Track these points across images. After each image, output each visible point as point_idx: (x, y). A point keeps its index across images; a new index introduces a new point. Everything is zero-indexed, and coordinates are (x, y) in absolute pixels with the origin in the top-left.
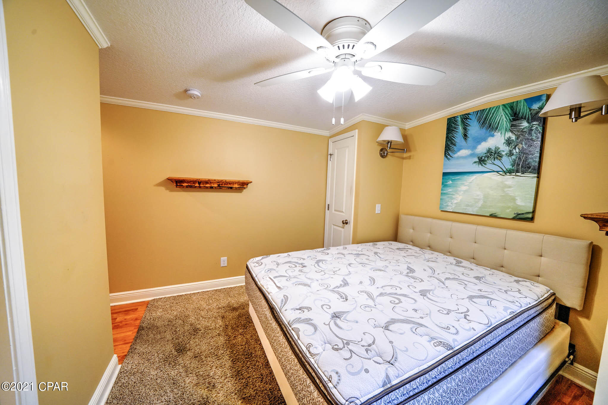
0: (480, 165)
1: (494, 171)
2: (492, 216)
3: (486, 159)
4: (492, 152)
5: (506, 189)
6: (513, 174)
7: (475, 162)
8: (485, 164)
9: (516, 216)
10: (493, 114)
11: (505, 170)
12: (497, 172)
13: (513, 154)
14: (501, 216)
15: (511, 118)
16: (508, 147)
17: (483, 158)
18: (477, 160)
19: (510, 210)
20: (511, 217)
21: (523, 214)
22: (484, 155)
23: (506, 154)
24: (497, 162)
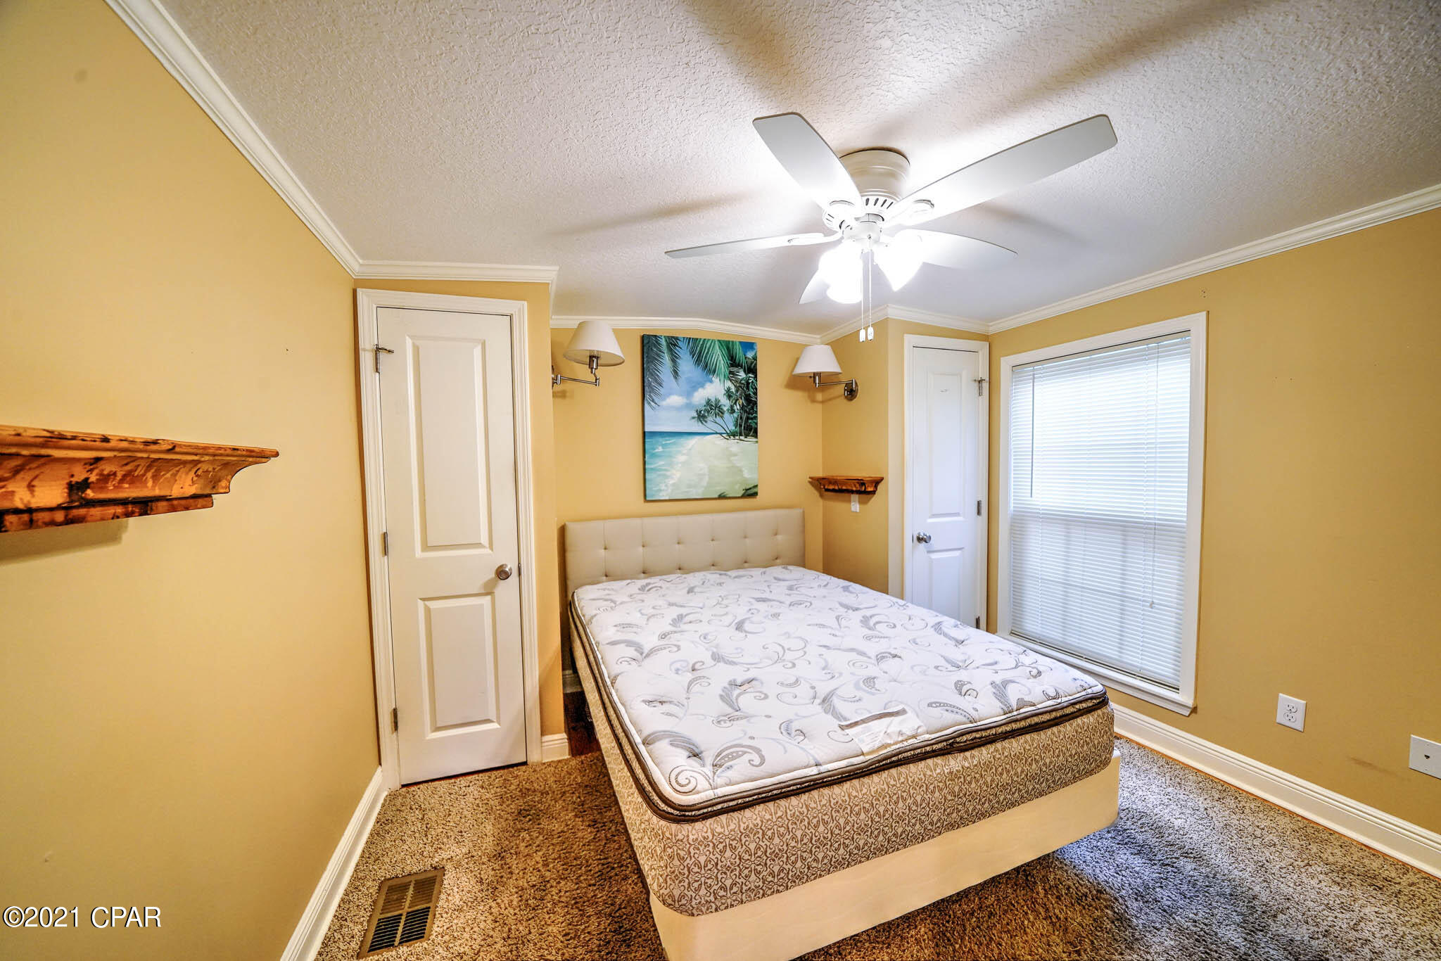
0: (700, 424)
1: (717, 433)
2: (722, 497)
3: (706, 414)
4: (712, 405)
5: (732, 458)
6: (737, 437)
7: (694, 418)
8: (706, 422)
9: (745, 493)
10: (709, 349)
11: (729, 432)
12: (721, 434)
13: (734, 412)
14: (731, 495)
15: (729, 362)
16: (728, 401)
17: (702, 412)
18: (695, 415)
19: (738, 485)
20: (740, 495)
21: (750, 489)
22: (703, 408)
23: (728, 410)
24: (718, 419)
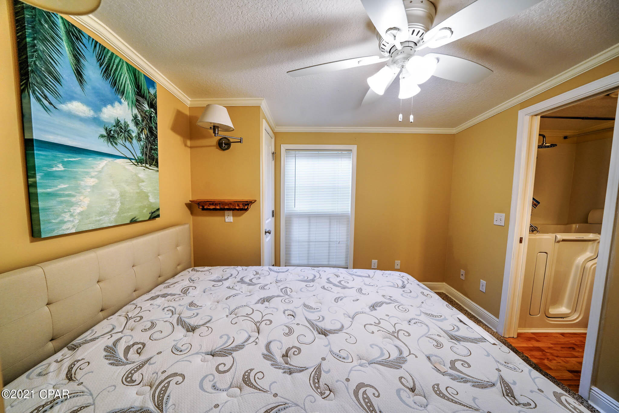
0: (110, 144)
1: (126, 158)
2: (133, 221)
3: (116, 135)
4: (121, 128)
5: (141, 184)
6: (144, 165)
7: (102, 136)
8: (116, 144)
9: (151, 215)
10: (117, 66)
11: (137, 158)
12: (130, 159)
13: (141, 140)
14: (140, 219)
15: (136, 89)
16: (136, 128)
17: (112, 132)
18: (104, 133)
19: (146, 209)
20: (147, 218)
21: (155, 212)
22: (113, 128)
23: (136, 137)
24: (127, 144)
